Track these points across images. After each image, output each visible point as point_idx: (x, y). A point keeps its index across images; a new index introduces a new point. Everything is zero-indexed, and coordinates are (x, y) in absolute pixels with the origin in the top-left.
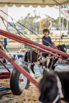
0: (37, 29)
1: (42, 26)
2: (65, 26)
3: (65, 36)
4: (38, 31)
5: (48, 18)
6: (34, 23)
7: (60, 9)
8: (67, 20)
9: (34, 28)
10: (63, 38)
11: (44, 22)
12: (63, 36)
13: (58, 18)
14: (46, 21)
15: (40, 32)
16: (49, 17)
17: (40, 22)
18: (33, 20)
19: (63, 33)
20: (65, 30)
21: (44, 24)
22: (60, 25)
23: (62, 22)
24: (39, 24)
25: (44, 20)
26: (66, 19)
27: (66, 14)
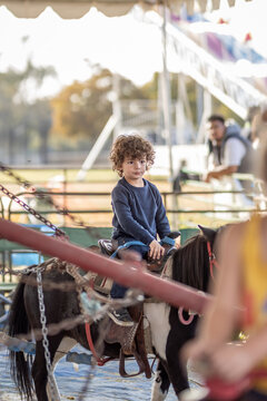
0: (36, 142)
1: (65, 121)
2: (196, 121)
3: (197, 178)
4: (44, 151)
5: (96, 78)
6: (23, 105)
7: (163, 28)
8: (203, 89)
9: (20, 131)
10: (184, 189)
11: (74, 99)
12: (184, 177)
13: (157, 76)
14: (86, 93)
15: (53, 156)
16: (106, 73)
17: (56, 100)
18: (16, 90)
19: (184, 163)
20: (191, 141)
21: (75, 109)
22: (167, 118)
23: (174, 97)
24: (50, 112)
25: (75, 89)
26: (200, 80)
27: (196, 56)
